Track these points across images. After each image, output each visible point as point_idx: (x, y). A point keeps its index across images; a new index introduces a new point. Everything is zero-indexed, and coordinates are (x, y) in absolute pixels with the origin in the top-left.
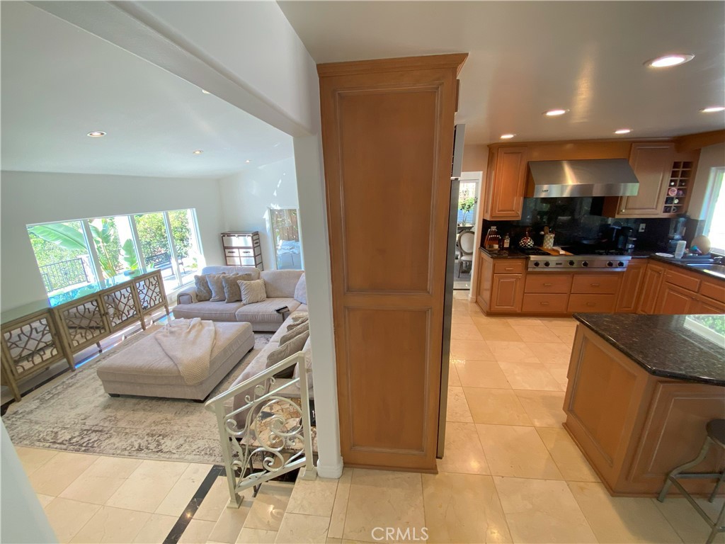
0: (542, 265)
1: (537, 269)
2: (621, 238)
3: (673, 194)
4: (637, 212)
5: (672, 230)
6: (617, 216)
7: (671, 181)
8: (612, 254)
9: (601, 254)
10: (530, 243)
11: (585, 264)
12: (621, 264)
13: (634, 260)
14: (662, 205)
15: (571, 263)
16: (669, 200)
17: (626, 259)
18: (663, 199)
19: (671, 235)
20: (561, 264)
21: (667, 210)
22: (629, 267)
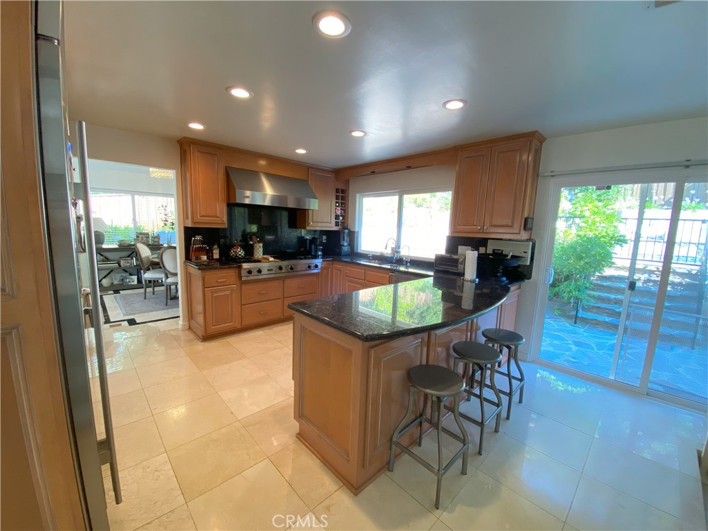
0: (255, 272)
1: (251, 278)
2: (313, 246)
3: (339, 213)
4: (320, 225)
5: (342, 240)
6: (308, 228)
7: (337, 202)
8: (309, 258)
9: (302, 259)
10: (241, 252)
11: (292, 269)
12: (316, 266)
13: (325, 263)
14: (334, 221)
15: (280, 268)
16: (337, 217)
17: (319, 262)
18: (333, 217)
19: (342, 243)
20: (272, 270)
21: (337, 224)
22: (322, 268)
